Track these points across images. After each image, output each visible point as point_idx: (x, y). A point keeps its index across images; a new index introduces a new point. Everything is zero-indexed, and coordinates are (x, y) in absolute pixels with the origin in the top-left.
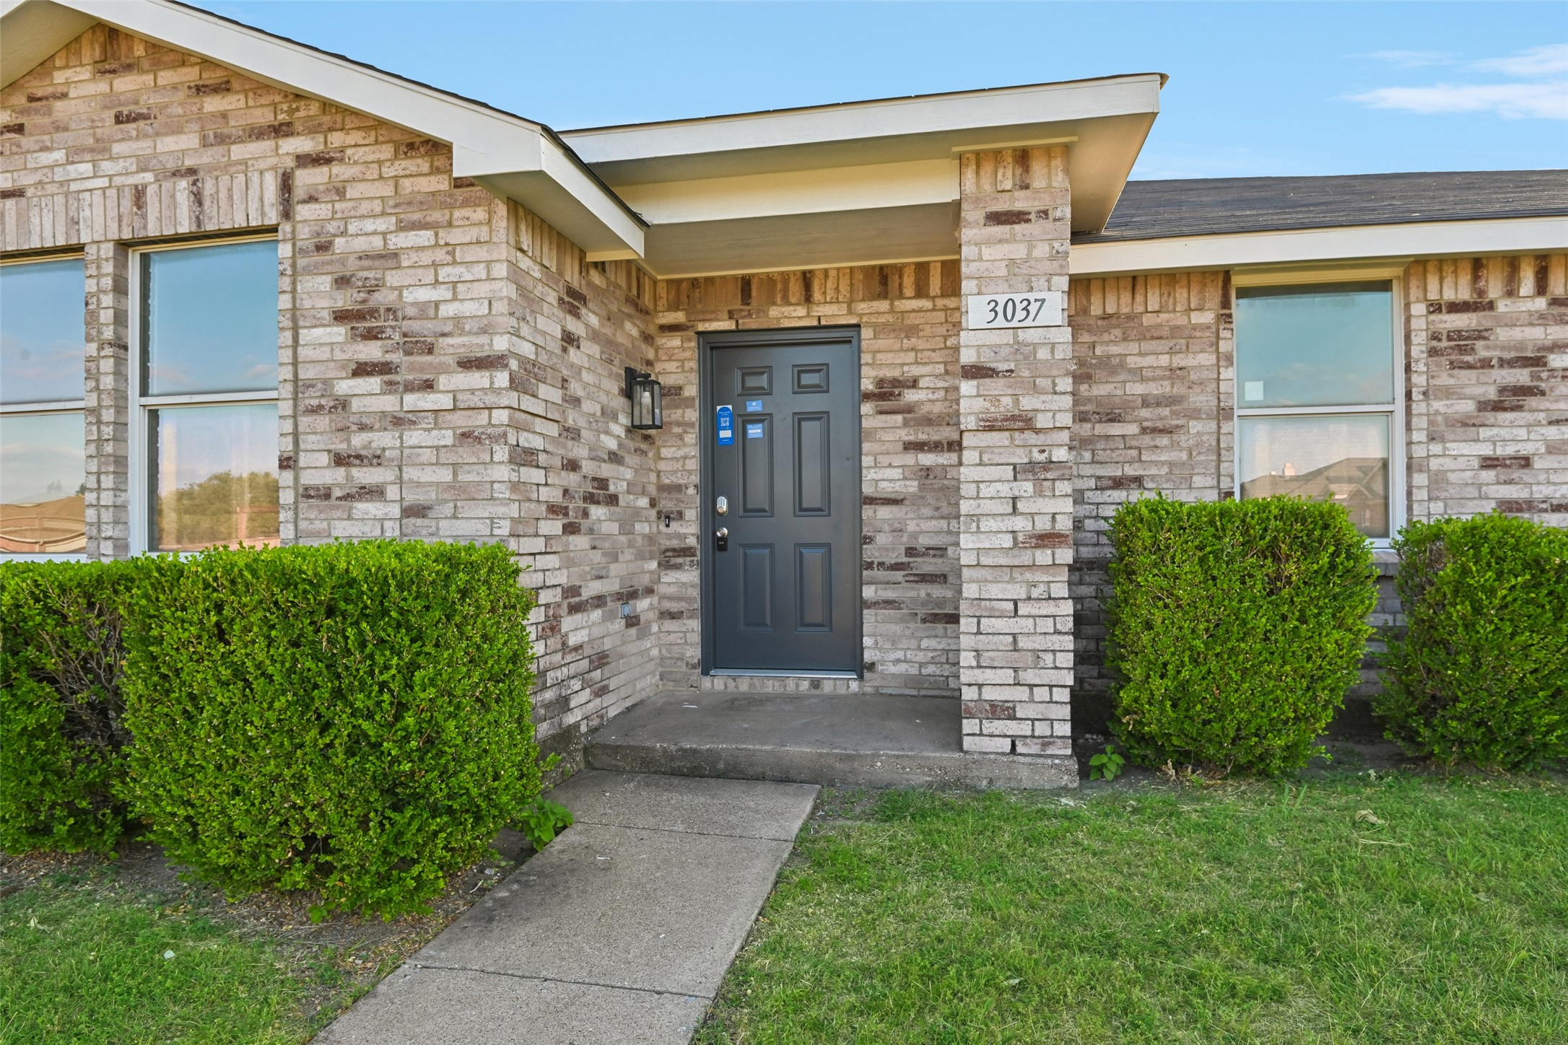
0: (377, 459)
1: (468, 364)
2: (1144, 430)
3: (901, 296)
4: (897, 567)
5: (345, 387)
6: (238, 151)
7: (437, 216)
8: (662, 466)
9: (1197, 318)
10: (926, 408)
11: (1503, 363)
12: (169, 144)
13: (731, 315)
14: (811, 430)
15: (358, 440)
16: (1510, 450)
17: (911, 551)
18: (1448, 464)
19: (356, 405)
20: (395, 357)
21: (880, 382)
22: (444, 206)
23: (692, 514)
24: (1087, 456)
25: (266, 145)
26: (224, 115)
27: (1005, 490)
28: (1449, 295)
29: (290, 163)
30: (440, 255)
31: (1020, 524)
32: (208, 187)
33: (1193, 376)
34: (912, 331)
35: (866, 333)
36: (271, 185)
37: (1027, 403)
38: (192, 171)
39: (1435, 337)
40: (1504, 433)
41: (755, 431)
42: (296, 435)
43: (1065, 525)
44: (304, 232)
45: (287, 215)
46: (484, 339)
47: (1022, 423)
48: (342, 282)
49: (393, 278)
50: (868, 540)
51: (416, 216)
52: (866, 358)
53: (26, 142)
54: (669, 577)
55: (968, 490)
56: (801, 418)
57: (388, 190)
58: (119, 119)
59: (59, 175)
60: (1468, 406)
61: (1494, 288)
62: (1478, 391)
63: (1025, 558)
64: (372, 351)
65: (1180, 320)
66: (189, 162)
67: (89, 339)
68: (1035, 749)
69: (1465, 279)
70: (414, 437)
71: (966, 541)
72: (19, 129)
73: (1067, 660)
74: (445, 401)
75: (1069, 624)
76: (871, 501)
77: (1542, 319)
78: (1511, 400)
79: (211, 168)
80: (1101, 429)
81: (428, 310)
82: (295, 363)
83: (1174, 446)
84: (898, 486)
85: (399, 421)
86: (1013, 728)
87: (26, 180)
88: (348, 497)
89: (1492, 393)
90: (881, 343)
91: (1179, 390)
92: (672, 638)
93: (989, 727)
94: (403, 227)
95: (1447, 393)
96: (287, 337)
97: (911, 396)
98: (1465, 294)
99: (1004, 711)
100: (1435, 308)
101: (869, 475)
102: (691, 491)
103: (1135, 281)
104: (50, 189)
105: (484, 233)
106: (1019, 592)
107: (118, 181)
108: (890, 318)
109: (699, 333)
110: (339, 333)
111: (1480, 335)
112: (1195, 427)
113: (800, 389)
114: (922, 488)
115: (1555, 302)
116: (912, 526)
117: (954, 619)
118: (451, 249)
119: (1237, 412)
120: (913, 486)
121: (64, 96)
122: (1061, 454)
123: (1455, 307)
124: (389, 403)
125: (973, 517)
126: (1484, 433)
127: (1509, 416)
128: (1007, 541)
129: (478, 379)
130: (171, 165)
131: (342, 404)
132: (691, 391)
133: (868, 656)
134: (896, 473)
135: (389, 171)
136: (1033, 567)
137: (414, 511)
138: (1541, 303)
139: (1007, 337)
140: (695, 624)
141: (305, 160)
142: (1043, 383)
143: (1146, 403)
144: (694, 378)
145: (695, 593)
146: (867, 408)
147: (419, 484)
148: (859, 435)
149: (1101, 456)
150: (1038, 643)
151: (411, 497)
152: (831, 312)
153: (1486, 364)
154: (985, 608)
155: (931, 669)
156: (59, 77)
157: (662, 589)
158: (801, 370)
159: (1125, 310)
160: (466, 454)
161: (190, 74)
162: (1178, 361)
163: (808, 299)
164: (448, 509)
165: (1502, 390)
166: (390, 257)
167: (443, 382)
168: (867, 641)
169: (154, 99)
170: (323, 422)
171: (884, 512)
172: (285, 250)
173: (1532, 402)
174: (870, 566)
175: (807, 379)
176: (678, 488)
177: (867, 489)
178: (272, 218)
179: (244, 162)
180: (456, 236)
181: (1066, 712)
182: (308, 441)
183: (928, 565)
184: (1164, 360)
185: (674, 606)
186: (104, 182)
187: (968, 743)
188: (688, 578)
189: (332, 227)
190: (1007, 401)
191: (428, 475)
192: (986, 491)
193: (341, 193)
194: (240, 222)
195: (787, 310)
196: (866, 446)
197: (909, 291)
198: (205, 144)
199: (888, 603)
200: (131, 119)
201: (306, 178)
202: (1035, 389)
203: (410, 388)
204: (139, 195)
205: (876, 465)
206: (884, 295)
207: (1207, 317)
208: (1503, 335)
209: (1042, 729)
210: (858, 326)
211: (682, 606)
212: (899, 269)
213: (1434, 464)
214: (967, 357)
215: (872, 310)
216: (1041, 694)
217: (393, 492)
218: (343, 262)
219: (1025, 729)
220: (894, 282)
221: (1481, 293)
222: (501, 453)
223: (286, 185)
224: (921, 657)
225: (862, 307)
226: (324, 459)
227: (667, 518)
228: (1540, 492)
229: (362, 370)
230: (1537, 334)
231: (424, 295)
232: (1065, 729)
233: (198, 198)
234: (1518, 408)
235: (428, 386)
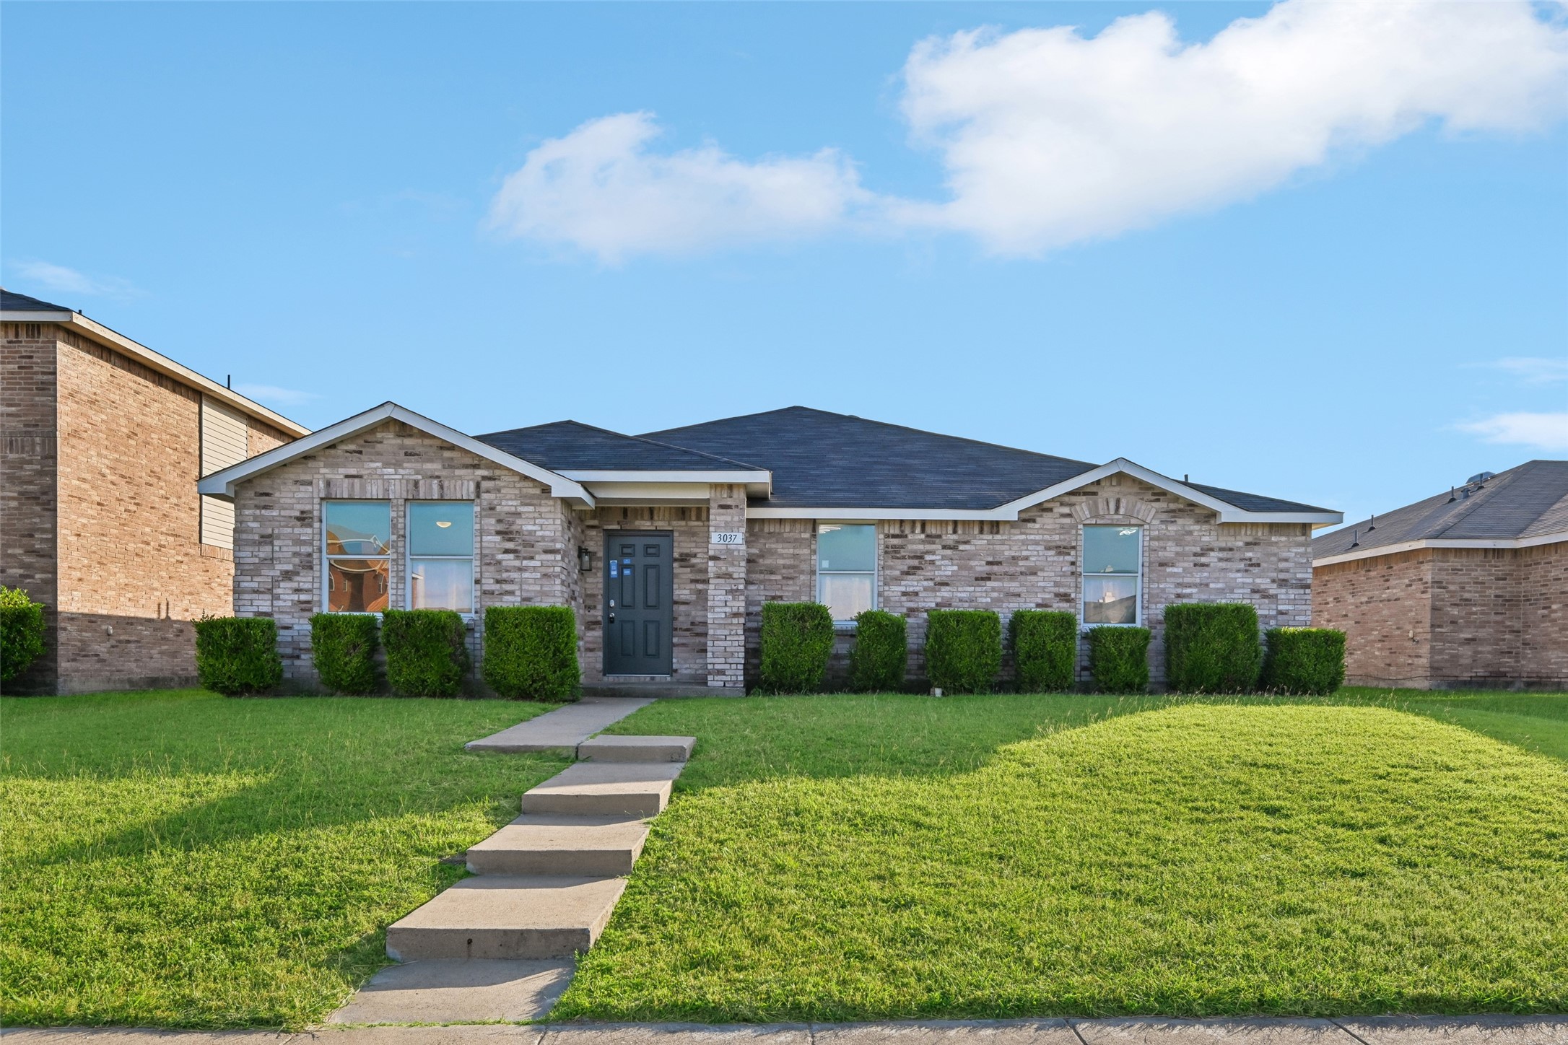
0: (512, 582)
1: (546, 552)
2: (784, 578)
3: (690, 520)
4: (687, 630)
5: (500, 557)
6: (458, 472)
7: (535, 502)
8: (587, 586)
9: (804, 535)
10: (700, 566)
11: (910, 557)
12: (428, 466)
13: (618, 523)
14: (651, 572)
15: (505, 575)
16: (911, 589)
17: (693, 624)
18: (891, 594)
19: (504, 563)
20: (519, 548)
21: (681, 555)
22: (538, 498)
23: (600, 607)
24: (762, 587)
25: (470, 471)
26: (452, 459)
27: (723, 598)
28: (892, 532)
29: (480, 479)
30: (536, 515)
31: (727, 610)
32: (446, 484)
33: (802, 558)
34: (694, 534)
35: (676, 534)
36: (472, 486)
37: (731, 569)
38: (438, 477)
39: (887, 547)
40: (909, 583)
41: (627, 572)
42: (481, 572)
43: (742, 610)
44: (485, 503)
45: (478, 496)
46: (552, 544)
47: (729, 576)
48: (499, 521)
49: (519, 521)
50: (675, 619)
51: (528, 501)
52: (675, 544)
53: (363, 457)
54: (590, 634)
55: (710, 598)
56: (647, 567)
57: (517, 492)
58: (406, 454)
59: (379, 472)
60: (897, 573)
61: (907, 531)
62: (901, 567)
63: (729, 621)
64: (510, 545)
65: (797, 536)
66: (437, 474)
67: (393, 534)
68: (731, 685)
69: (897, 526)
70: (526, 575)
71: (710, 615)
72: (360, 452)
73: (742, 655)
74: (539, 564)
75: (743, 643)
76: (676, 603)
77: (923, 542)
78: (912, 571)
79: (446, 477)
80: (767, 577)
81: (531, 533)
82: (481, 548)
83: (795, 584)
84: (688, 597)
85: (520, 569)
86: (724, 678)
87: (362, 472)
88: (501, 594)
89: (905, 568)
90: (681, 538)
91: (796, 563)
92: (590, 660)
93: (716, 678)
94: (523, 504)
95: (891, 568)
96: (479, 539)
97: (694, 561)
98: (897, 532)
99: (721, 672)
100: (887, 536)
101: (676, 592)
102: (600, 597)
103: (781, 521)
104: (374, 477)
105: (552, 509)
106: (727, 632)
107: (406, 477)
108: (686, 529)
109: (604, 530)
110: (498, 538)
111: (902, 547)
112: (802, 577)
113: (647, 555)
114: (697, 598)
115: (928, 536)
116: (693, 613)
117: (705, 651)
118: (540, 513)
119: (818, 572)
120: (694, 597)
121: (381, 442)
122: (741, 587)
123: (894, 536)
124: (517, 563)
125: (712, 607)
126: (903, 583)
127: (911, 577)
128: (723, 616)
129: (551, 557)
130: (429, 474)
131: (499, 562)
132: (600, 554)
133: (675, 667)
134: (687, 592)
135: (518, 485)
136: (731, 624)
137: (525, 599)
138: (923, 536)
139: (724, 547)
140: (600, 654)
141: (484, 478)
142: (736, 563)
143: (785, 567)
144: (602, 548)
145: (601, 640)
146: (675, 565)
147: (528, 591)
148: (672, 576)
149: (767, 587)
150: (732, 649)
151: (525, 595)
152: (661, 524)
153: (904, 558)
154: (715, 638)
155: (700, 672)
156: (379, 435)
157: (586, 639)
158: (647, 547)
159: (777, 531)
160: (545, 581)
161: (439, 443)
162: (797, 551)
163: (652, 518)
164: (539, 599)
165: (909, 567)
166: (518, 514)
167: (537, 557)
168: (674, 660)
169: (421, 449)
170: (492, 568)
171: (682, 608)
172: (477, 509)
173: (919, 572)
174: (676, 629)
175: (650, 551)
176: (593, 596)
177: (675, 598)
178: (472, 497)
179: (460, 476)
180: (543, 509)
181: (742, 672)
182: (486, 575)
183: (699, 629)
184: (791, 551)
185: (591, 646)
186: (400, 477)
187: (709, 683)
188: (598, 633)
189: (495, 502)
190: (724, 568)
191: (531, 588)
192: (716, 598)
193: (499, 491)
194: (459, 497)
195: (643, 522)
196: (675, 580)
197: (694, 518)
198: (444, 467)
199: (683, 645)
200: (411, 455)
201: (485, 484)
202: (733, 565)
203: (525, 558)
204: (416, 483)
205: (679, 588)
206: (683, 519)
207: (807, 535)
208: (910, 547)
209: (734, 678)
210: (672, 531)
211: (595, 646)
212: (690, 509)
213: (886, 594)
214: (711, 553)
215: (678, 524)
216: (734, 666)
217: (518, 593)
218: (499, 514)
219: (728, 678)
220: (687, 514)
221: (902, 531)
222: (558, 581)
223: (478, 486)
224: (696, 667)
225: (675, 523)
226: (492, 581)
227: (589, 608)
228: (921, 605)
229: (507, 551)
230: (921, 547)
231: (530, 528)
232: (741, 678)
233: (442, 487)
234: (914, 574)
235: (532, 558)
